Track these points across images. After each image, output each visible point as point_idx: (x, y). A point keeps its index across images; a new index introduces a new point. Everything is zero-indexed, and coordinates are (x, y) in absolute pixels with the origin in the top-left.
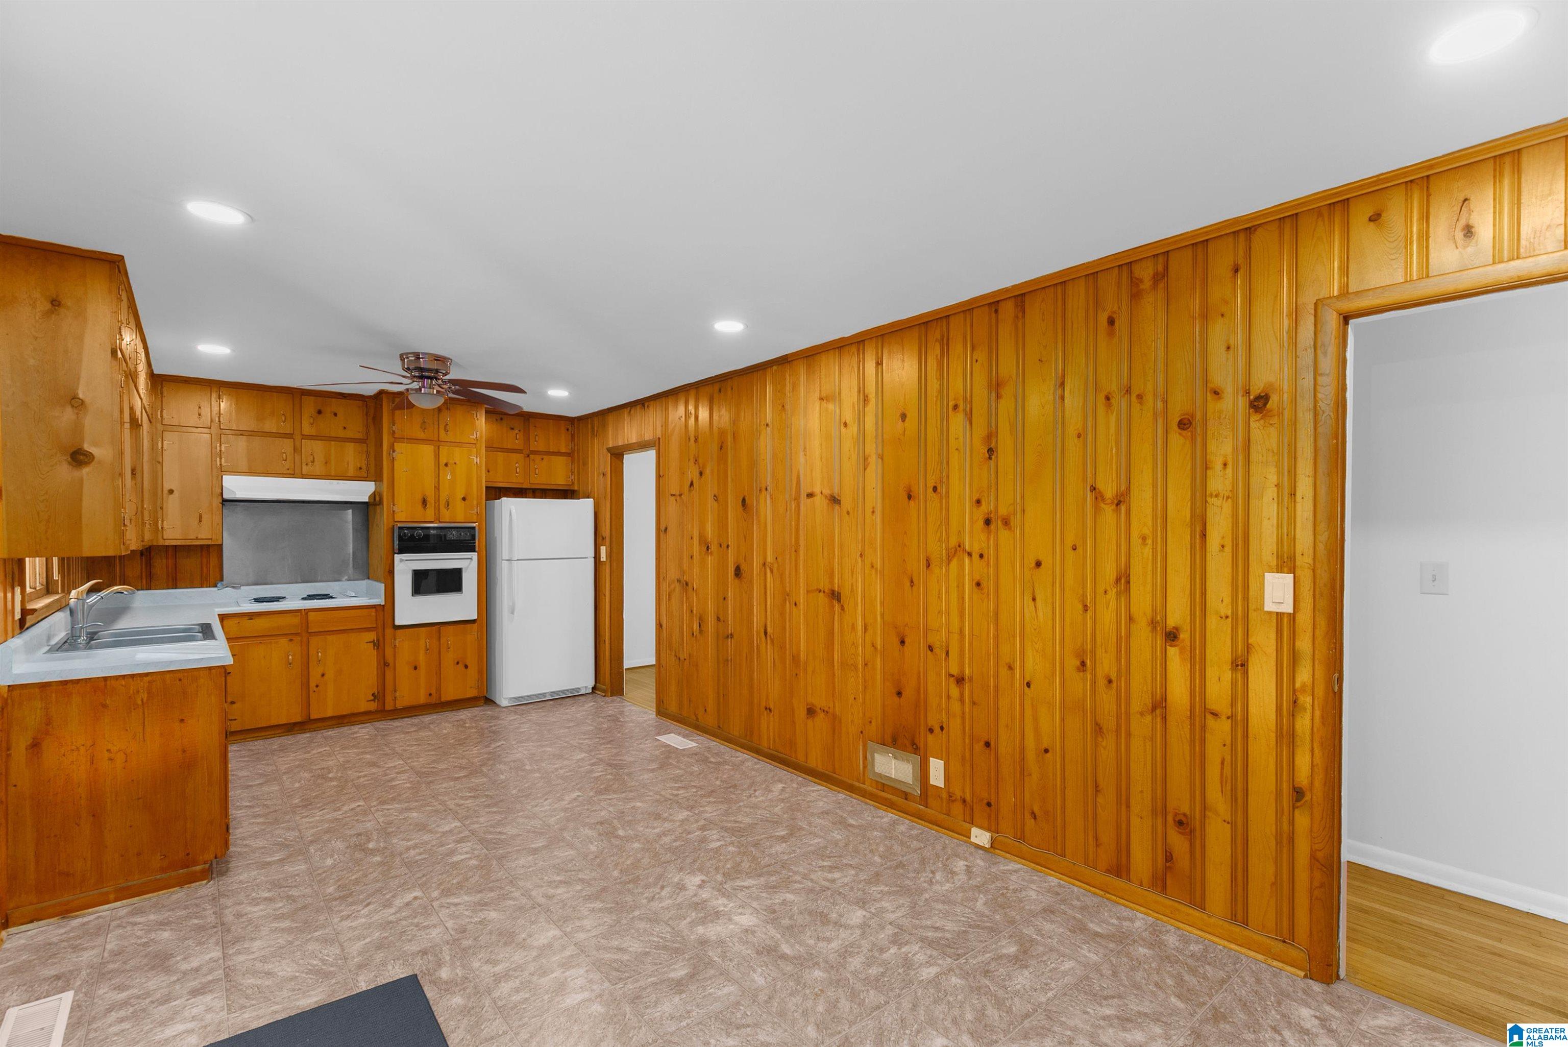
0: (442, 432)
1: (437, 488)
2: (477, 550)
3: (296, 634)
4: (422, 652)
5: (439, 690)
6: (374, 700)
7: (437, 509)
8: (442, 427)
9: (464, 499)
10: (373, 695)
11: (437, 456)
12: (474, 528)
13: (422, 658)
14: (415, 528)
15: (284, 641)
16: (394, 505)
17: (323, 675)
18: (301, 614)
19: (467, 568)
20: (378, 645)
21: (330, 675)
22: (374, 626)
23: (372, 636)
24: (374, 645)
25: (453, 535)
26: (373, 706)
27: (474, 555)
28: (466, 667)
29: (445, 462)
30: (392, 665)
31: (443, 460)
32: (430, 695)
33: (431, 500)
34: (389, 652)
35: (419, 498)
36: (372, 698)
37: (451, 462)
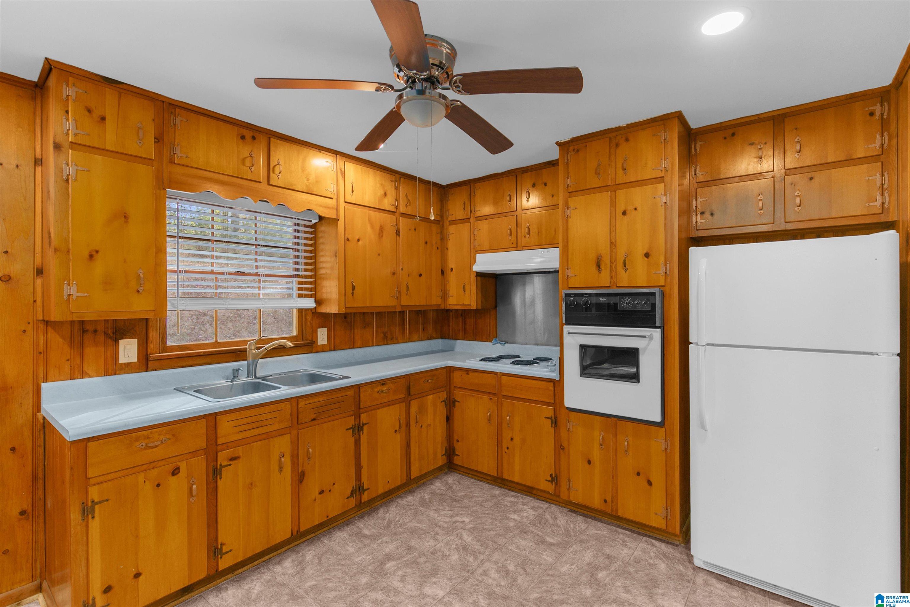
0: (620, 172)
1: (613, 244)
2: (658, 324)
3: (494, 394)
4: (596, 446)
5: (614, 499)
6: (551, 482)
7: (612, 270)
8: (619, 165)
9: (647, 255)
10: (551, 475)
11: (613, 204)
12: (653, 294)
13: (596, 454)
14: (582, 295)
15: (486, 398)
16: (568, 269)
17: (512, 439)
18: (497, 376)
19: (645, 349)
20: (555, 422)
21: (517, 439)
22: (552, 401)
23: (549, 411)
24: (552, 423)
25: (626, 304)
26: (550, 488)
27: (656, 333)
28: (650, 483)
29: (623, 209)
30: (566, 449)
31: (621, 208)
32: (605, 501)
33: (606, 260)
34: (563, 434)
35: (592, 256)
36: (550, 479)
37: (630, 208)
